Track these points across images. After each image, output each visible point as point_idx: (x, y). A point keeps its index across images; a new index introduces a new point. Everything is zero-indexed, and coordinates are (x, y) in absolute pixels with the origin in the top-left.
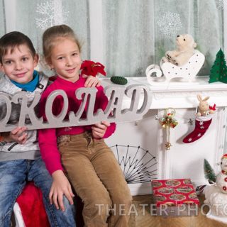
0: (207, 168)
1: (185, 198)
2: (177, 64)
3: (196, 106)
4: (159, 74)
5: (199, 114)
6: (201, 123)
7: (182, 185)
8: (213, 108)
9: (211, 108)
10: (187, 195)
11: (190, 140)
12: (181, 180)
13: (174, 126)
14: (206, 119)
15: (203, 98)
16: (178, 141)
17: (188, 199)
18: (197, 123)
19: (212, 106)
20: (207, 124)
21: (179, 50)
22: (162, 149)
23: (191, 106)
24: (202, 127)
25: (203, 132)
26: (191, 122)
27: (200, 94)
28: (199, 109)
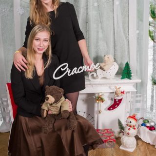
0: (120, 123)
1: (108, 138)
2: (104, 70)
3: (114, 92)
4: (95, 75)
5: (116, 96)
6: (117, 100)
7: (108, 132)
8: (123, 93)
9: (122, 92)
10: (109, 137)
11: (111, 109)
12: (107, 130)
13: (103, 102)
14: (119, 98)
15: (118, 87)
16: (105, 109)
17: (110, 139)
18: (115, 100)
19: (123, 91)
20: (120, 101)
21: (105, 63)
22: (97, 114)
23: (112, 91)
24: (118, 102)
25: (118, 105)
26: (112, 99)
27: (116, 85)
28: (116, 93)
